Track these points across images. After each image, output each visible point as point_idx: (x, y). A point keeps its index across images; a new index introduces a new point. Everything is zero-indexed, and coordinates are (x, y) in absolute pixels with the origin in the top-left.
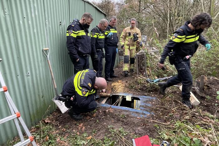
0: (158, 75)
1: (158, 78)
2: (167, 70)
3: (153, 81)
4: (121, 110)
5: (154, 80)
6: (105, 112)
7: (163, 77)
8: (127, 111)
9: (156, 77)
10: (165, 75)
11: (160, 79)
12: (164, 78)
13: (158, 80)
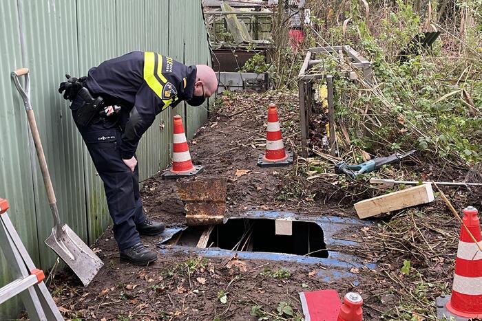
0: (369, 145)
1: (372, 158)
2: (402, 130)
3: (357, 169)
4: (271, 261)
5: (361, 165)
6: (224, 270)
7: (387, 152)
8: (291, 265)
9: (367, 155)
10: (395, 146)
11: (378, 160)
12: (392, 158)
13: (371, 163)
